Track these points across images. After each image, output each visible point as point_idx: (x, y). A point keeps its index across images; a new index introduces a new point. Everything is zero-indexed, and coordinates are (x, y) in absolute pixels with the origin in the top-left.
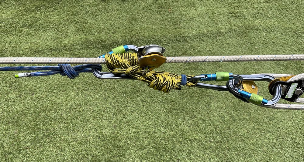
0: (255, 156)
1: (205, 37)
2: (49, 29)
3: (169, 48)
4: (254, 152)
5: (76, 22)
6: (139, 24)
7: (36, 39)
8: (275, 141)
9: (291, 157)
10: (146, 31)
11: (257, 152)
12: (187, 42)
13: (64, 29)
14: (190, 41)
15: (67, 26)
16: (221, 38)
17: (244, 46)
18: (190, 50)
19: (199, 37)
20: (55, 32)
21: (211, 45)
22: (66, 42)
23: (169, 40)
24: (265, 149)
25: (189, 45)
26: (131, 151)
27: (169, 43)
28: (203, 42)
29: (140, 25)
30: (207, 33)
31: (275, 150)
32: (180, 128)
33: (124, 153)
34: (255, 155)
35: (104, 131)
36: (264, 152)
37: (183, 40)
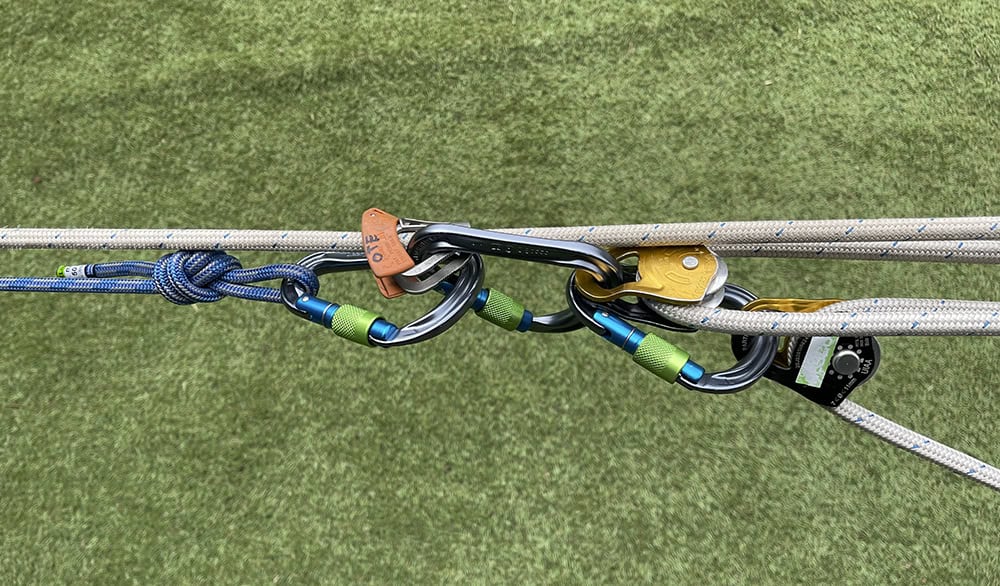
10: (394, 33)
12: (526, 67)
14: (534, 64)
16: (642, 49)
18: (533, 95)
19: (565, 51)
20: (120, 45)
21: (607, 77)
22: (149, 76)
23: (462, 64)
25: (532, 76)
27: (464, 72)
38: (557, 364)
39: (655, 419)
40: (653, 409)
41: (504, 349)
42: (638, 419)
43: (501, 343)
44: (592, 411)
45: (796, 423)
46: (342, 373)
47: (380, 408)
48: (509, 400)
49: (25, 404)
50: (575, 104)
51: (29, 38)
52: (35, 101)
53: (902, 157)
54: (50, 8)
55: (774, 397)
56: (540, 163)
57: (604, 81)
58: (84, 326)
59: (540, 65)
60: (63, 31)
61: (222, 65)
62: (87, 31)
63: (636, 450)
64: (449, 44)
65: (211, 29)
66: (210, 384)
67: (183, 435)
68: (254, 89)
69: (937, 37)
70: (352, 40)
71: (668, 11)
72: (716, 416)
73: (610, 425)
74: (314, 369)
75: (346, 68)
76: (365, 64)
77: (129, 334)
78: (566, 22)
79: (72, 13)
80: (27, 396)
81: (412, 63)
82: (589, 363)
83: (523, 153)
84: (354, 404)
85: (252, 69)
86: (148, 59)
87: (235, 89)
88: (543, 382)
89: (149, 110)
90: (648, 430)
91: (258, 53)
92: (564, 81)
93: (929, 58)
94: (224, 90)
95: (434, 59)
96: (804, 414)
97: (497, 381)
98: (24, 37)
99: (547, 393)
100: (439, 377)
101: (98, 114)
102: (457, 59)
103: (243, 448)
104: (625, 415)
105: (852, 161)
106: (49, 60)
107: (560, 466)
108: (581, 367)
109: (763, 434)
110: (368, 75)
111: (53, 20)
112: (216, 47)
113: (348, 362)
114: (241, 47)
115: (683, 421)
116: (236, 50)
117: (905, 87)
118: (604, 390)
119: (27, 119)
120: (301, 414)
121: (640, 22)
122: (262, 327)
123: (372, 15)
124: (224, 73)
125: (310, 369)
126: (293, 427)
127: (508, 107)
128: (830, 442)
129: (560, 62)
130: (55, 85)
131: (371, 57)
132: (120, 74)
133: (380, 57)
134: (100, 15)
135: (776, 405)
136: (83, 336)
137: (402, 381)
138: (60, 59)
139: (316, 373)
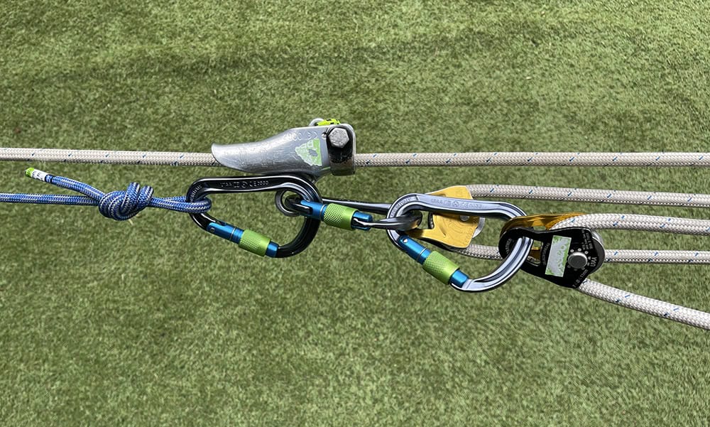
0: (480, 336)
1: (407, 51)
2: (66, 31)
3: (321, 76)
4: (479, 325)
5: (126, 13)
6: (261, 18)
7: (37, 54)
8: (531, 303)
9: (566, 342)
10: (273, 35)
11: (486, 326)
12: (364, 62)
13: (96, 29)
14: (370, 60)
15: (104, 24)
16: (444, 52)
17: (498, 72)
18: (369, 81)
19: (391, 51)
20: (78, 37)
21: (420, 71)
22: (99, 59)
23: (321, 58)
24: (506, 320)
25: (368, 68)
26: (208, 309)
27: (322, 64)
28: (401, 63)
29: (261, 20)
30: (413, 42)
31: (528, 323)
32: (321, 262)
33: (193, 311)
34: (478, 334)
35: (158, 261)
36: (502, 326)
37: (354, 57)
38: (383, 265)
39: (448, 303)
40: (447, 297)
41: (347, 255)
42: (437, 303)
43: (345, 250)
44: (406, 298)
45: (542, 307)
46: (234, 269)
47: (261, 294)
48: (350, 289)
49: (8, 288)
50: (398, 88)
51: (11, 30)
52: (16, 75)
53: (615, 131)
54: (27, 9)
55: (528, 289)
56: (373, 128)
57: (418, 73)
58: (51, 234)
59: (374, 61)
60: (36, 25)
61: (151, 53)
62: (54, 26)
63: (435, 324)
64: (312, 44)
65: (144, 27)
66: (142, 276)
67: (122, 310)
68: (174, 71)
69: (642, 50)
70: (244, 39)
71: (462, 27)
72: (489, 302)
73: (418, 307)
74: (215, 267)
75: (239, 58)
76: (253, 56)
77: (84, 240)
78: (392, 32)
79: (43, 13)
80: (9, 282)
81: (286, 57)
82: (405, 265)
83: (362, 121)
84: (243, 291)
85: (173, 57)
86: (98, 47)
87: (160, 70)
88: (373, 277)
89: (99, 83)
90: (443, 310)
91: (177, 46)
92: (391, 73)
93: (636, 64)
94: (152, 71)
95: (300, 54)
96: (547, 301)
97: (341, 277)
98: (7, 28)
99: (376, 285)
100: (301, 273)
101: (62, 85)
102: (317, 55)
103: (165, 321)
104: (428, 300)
105: (583, 133)
106: (26, 46)
107: (384, 334)
108: (399, 268)
109: (520, 314)
110: (255, 64)
111: (29, 18)
112: (147, 40)
113: (239, 262)
114: (164, 41)
115: (467, 305)
116: (162, 43)
117: (619, 84)
118: (414, 283)
119: (10, 88)
120: (206, 298)
121: (443, 34)
122: (178, 237)
123: (258, 22)
124: (152, 59)
125: (212, 266)
126: (200, 306)
127: (352, 89)
128: (564, 320)
129: (387, 59)
130: (30, 64)
131: (257, 52)
132: (77, 57)
133: (264, 51)
134: (63, 15)
135: (529, 295)
136: (51, 241)
137: (276, 276)
138: (34, 45)
139: (216, 269)
